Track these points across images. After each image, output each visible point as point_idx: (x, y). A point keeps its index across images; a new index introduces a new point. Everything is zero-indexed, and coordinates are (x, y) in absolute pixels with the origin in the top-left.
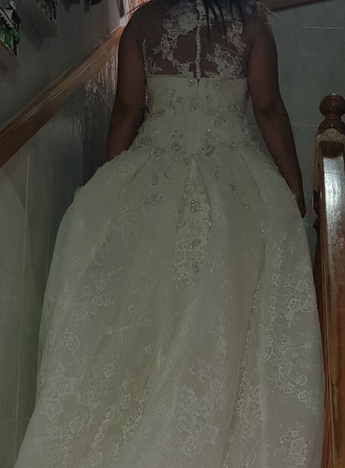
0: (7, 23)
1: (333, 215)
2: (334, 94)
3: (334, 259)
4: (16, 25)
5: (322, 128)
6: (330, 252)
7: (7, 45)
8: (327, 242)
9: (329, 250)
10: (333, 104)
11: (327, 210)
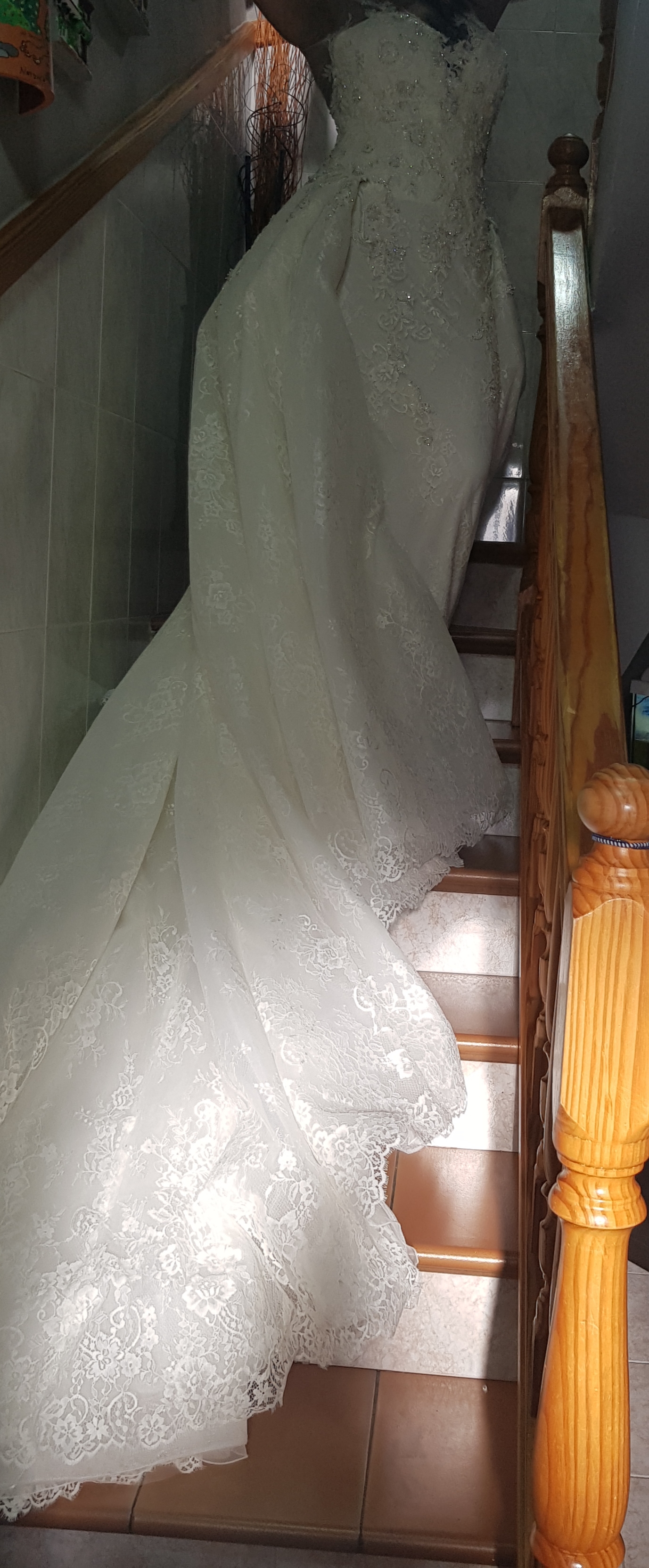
0: (71, 12)
1: (565, 318)
2: (569, 135)
3: (566, 385)
4: (86, 15)
5: (552, 187)
6: (560, 372)
7: (71, 47)
8: (556, 359)
9: (559, 371)
10: (568, 150)
11: (557, 311)
